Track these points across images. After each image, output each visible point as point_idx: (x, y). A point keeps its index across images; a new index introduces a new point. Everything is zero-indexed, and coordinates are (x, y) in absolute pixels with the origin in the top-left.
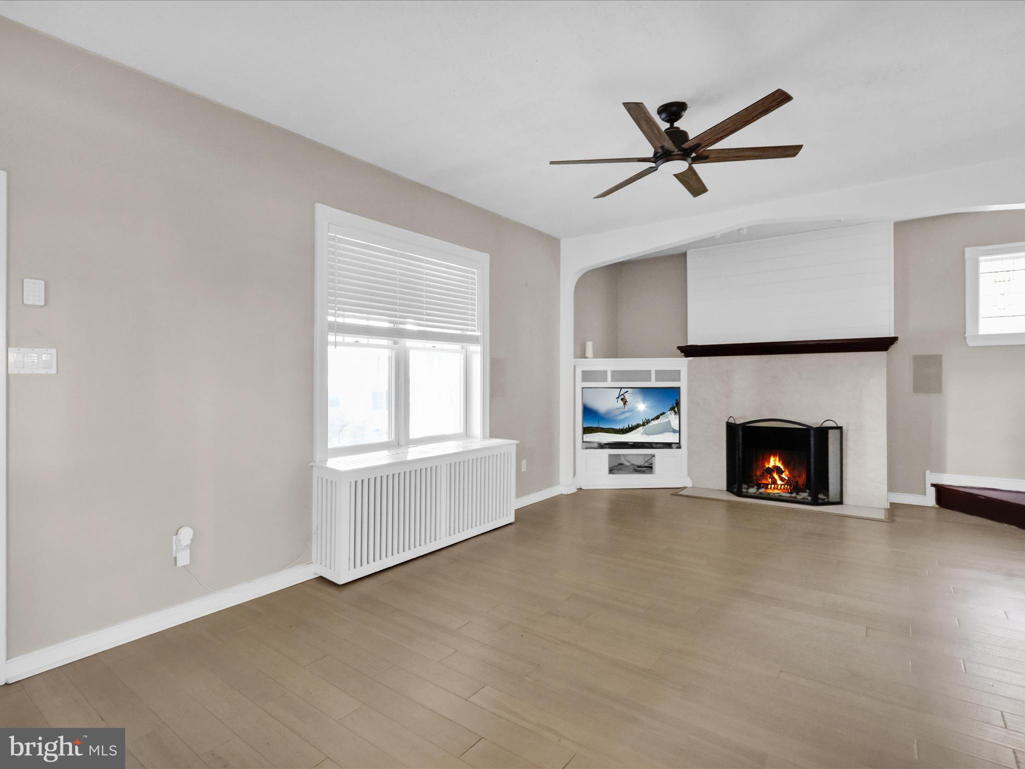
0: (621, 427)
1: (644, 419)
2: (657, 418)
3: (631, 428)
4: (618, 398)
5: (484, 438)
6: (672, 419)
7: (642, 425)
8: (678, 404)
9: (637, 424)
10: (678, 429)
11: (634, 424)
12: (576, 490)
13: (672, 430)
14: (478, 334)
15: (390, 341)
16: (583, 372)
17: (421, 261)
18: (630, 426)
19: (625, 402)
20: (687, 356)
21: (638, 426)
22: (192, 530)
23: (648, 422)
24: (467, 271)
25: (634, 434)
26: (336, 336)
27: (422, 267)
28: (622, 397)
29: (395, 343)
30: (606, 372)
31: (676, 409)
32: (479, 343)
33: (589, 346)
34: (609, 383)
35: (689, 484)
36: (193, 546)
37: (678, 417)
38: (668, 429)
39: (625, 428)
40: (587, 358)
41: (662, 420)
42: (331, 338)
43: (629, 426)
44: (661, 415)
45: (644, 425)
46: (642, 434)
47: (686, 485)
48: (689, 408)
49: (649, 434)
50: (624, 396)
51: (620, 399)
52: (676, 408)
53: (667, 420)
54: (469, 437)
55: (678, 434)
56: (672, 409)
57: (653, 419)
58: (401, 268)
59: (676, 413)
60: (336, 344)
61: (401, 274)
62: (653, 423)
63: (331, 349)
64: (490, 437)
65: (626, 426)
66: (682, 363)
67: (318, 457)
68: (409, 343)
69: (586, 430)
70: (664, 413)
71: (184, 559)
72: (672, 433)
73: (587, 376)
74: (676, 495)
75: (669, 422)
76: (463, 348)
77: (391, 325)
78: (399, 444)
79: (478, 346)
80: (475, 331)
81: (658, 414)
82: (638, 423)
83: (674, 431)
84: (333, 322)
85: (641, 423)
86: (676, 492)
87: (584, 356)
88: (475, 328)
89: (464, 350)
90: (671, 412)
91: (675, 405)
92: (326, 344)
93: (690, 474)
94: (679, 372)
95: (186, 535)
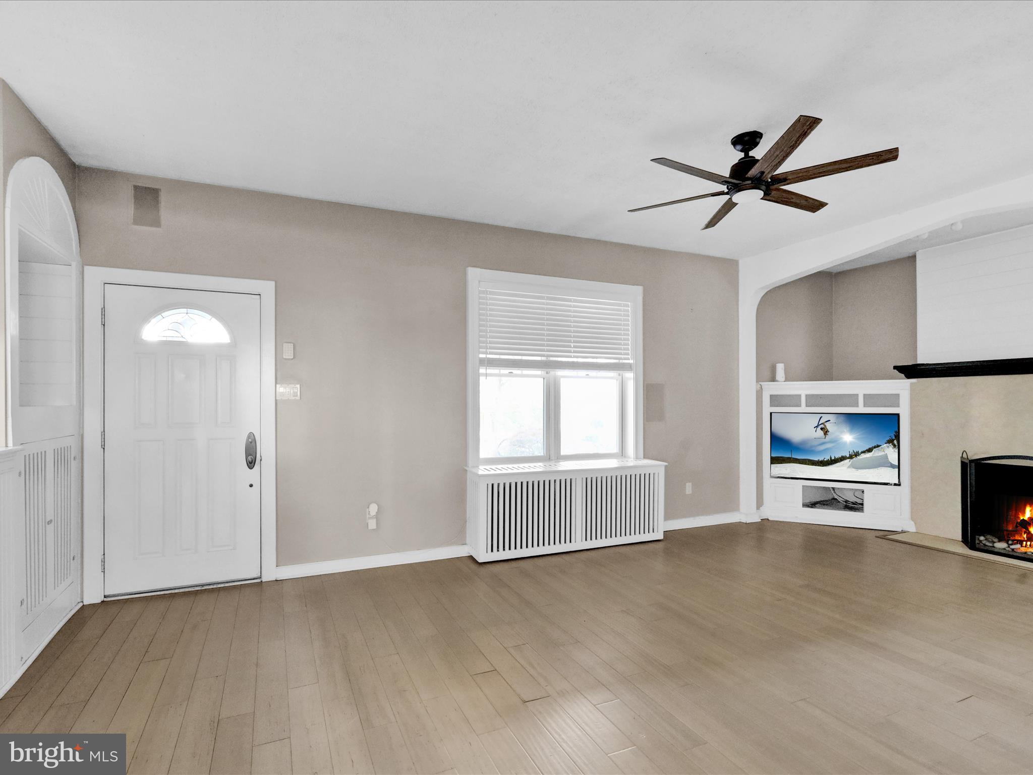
0: (821, 459)
1: (851, 451)
2: (870, 450)
3: (834, 460)
4: (817, 427)
5: (636, 458)
6: (891, 453)
7: (848, 458)
8: (898, 436)
9: (842, 457)
10: (897, 465)
11: (838, 456)
12: (760, 520)
13: (889, 464)
14: (631, 361)
15: (543, 372)
16: (771, 396)
17: (570, 301)
18: (833, 458)
19: (826, 432)
20: (909, 376)
21: (843, 459)
22: (377, 506)
23: (857, 454)
24: (619, 305)
25: (838, 467)
26: (486, 369)
27: (570, 306)
28: (822, 426)
29: (547, 373)
30: (800, 396)
31: (895, 442)
32: (632, 370)
33: (780, 368)
34: (803, 408)
35: (911, 527)
36: (377, 517)
37: (897, 450)
38: (884, 463)
39: (825, 460)
40: (777, 381)
41: (876, 453)
42: (482, 370)
43: (831, 458)
44: (875, 447)
45: (851, 457)
46: (849, 467)
47: (906, 529)
48: (912, 439)
49: (857, 468)
50: (825, 426)
51: (819, 428)
52: (895, 440)
53: (883, 453)
54: (625, 457)
55: (897, 469)
56: (890, 441)
57: (864, 452)
58: (548, 309)
59: (895, 446)
60: (486, 375)
61: (548, 314)
62: (863, 456)
63: (482, 379)
64: (644, 458)
65: (827, 458)
66: (903, 386)
67: (471, 462)
68: (560, 373)
69: (774, 460)
70: (878, 446)
71: (372, 524)
72: (889, 468)
73: (776, 400)
74: (883, 538)
75: (886, 457)
76: (619, 375)
77: (544, 358)
78: (549, 459)
79: (631, 373)
80: (629, 359)
81: (871, 447)
82: (844, 455)
83: (892, 466)
84: (485, 358)
85: (848, 456)
86: (885, 535)
87: (773, 379)
88: (629, 356)
89: (621, 377)
90: (888, 445)
91: (894, 438)
92: (477, 376)
93: (913, 518)
94: (897, 396)
95: (373, 509)
